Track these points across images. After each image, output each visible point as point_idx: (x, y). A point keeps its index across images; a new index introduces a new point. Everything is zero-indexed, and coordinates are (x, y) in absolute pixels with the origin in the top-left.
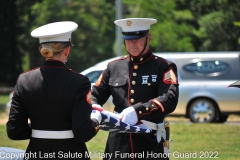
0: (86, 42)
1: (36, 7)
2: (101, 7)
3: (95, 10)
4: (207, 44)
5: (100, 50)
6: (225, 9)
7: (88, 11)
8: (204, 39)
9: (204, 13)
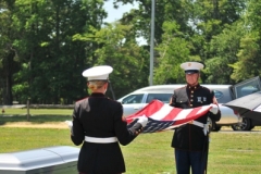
0: (130, 75)
1: (97, 51)
2: (140, 52)
3: (136, 54)
4: (210, 78)
5: (139, 81)
6: (223, 55)
7: (132, 54)
8: (209, 75)
9: (208, 57)
